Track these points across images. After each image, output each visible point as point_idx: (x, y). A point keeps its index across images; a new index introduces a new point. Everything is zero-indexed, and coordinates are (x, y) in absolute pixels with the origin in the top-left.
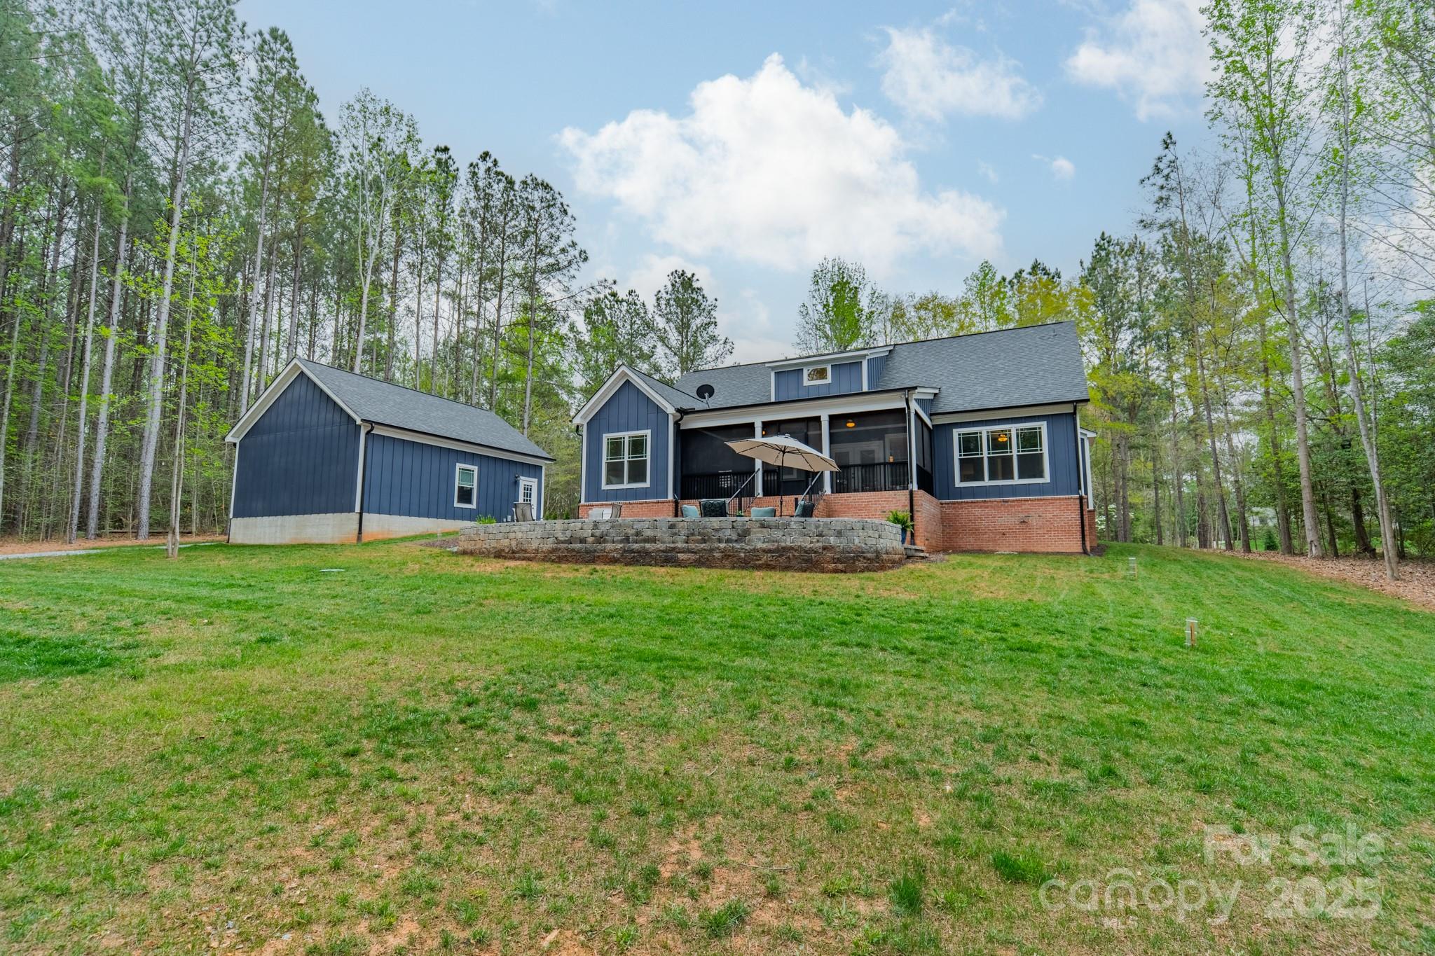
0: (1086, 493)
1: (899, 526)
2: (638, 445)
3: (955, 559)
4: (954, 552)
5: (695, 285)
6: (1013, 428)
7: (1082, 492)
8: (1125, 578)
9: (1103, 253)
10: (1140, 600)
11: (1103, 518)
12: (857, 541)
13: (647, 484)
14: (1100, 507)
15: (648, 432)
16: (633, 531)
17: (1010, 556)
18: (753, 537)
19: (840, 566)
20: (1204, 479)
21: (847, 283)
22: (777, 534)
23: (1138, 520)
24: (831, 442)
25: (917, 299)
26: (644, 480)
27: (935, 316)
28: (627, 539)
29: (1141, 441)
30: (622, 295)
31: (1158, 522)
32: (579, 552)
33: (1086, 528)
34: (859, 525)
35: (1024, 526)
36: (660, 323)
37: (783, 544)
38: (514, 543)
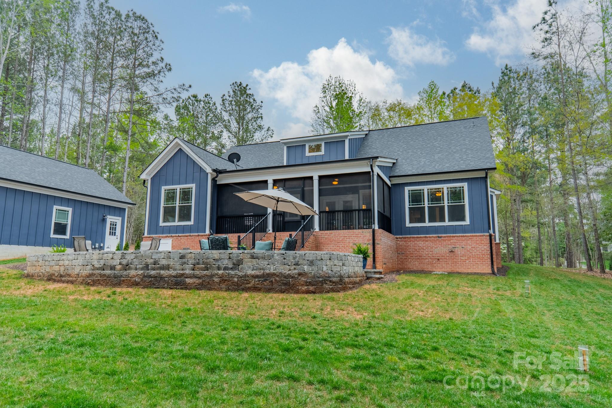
0: (494, 232)
1: (361, 256)
2: (186, 195)
3: (403, 278)
4: (404, 273)
5: (248, 92)
6: (445, 187)
7: (491, 231)
8: (521, 295)
9: (506, 78)
10: (534, 318)
11: (505, 246)
12: (325, 268)
13: (191, 223)
14: (503, 239)
15: (193, 186)
16: (152, 261)
17: (442, 276)
18: (245, 266)
19: (311, 288)
20: (570, 222)
21: (346, 93)
22: (263, 263)
23: (527, 247)
24: (320, 195)
25: (388, 105)
26: (189, 220)
27: (400, 115)
28: (146, 267)
29: (529, 197)
30: (201, 97)
31: (540, 250)
32: (109, 276)
33: (494, 256)
34: (327, 257)
35: (452, 254)
36: (226, 116)
37: (268, 271)
38: (62, 269)
